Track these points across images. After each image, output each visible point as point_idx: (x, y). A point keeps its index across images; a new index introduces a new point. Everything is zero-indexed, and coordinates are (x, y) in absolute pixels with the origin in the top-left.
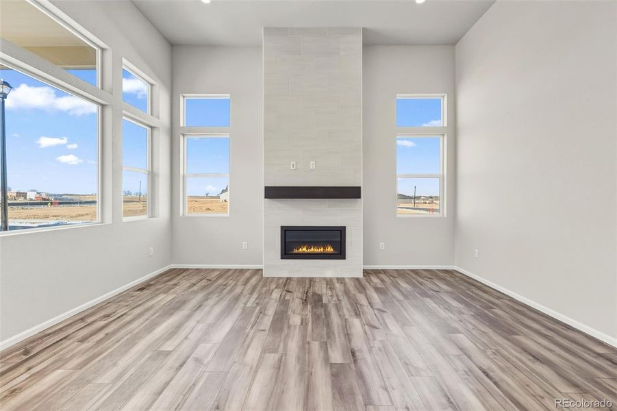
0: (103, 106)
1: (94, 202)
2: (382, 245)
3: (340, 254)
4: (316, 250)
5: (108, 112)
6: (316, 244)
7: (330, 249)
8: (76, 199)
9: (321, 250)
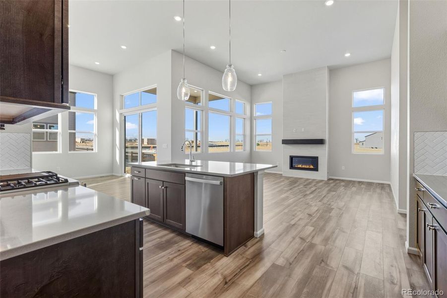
0: (231, 116)
1: (228, 146)
2: (343, 168)
3: (316, 169)
4: (305, 167)
5: (232, 118)
6: (306, 164)
7: (312, 167)
8: (214, 144)
9: (308, 167)
